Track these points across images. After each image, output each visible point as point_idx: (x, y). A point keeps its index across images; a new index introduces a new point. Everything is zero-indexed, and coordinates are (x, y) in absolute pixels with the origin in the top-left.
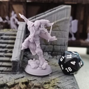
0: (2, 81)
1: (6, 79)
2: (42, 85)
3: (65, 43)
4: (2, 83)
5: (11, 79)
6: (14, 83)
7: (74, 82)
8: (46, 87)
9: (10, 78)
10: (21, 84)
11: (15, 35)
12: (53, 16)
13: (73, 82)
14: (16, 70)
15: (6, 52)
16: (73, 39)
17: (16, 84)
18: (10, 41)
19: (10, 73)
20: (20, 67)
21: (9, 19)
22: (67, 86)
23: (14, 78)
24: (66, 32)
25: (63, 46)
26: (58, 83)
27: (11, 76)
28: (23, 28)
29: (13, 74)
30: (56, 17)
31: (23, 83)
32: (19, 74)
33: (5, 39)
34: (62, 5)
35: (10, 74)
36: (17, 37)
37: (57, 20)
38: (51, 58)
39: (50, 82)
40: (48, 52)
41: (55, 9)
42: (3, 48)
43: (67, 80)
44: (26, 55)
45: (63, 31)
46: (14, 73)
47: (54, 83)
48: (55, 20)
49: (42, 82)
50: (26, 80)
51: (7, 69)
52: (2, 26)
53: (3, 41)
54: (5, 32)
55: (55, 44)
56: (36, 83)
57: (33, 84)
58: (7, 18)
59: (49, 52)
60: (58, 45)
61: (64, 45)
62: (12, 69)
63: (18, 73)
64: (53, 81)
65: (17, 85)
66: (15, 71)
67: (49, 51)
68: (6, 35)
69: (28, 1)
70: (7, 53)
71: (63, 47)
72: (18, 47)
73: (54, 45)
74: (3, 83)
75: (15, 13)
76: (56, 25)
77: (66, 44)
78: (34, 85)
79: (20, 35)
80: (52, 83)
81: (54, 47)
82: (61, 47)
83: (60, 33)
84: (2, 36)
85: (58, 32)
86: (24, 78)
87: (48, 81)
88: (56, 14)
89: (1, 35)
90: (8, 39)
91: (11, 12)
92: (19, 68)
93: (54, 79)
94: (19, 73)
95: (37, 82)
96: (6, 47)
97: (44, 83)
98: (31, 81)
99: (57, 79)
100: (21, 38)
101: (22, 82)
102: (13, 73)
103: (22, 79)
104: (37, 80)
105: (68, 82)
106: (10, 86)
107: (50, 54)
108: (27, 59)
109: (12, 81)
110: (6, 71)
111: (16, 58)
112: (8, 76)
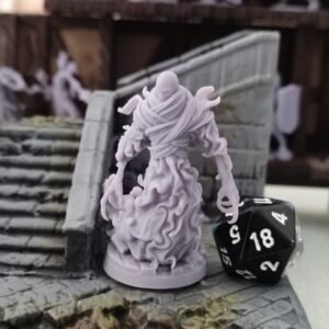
0: (32, 301)
1: (46, 298)
2: (178, 318)
3: (255, 168)
4: (29, 311)
5: (63, 297)
6: (76, 309)
7: (294, 311)
8: (192, 325)
9: (58, 292)
10: (101, 316)
11: (76, 138)
12: (215, 68)
13: (290, 309)
14: (82, 266)
15: (41, 198)
16: (284, 154)
17: (82, 315)
18: (55, 160)
19: (59, 275)
21: (50, 82)
22: (269, 324)
23: (75, 293)
24: (260, 129)
25: (250, 181)
26: (234, 311)
27: (63, 285)
28: (104, 112)
29: (71, 278)
30: (223, 73)
31: (106, 312)
32: (91, 279)
33: (39, 152)
34: (245, 32)
35: (59, 278)
36: (81, 146)
37: (226, 84)
39: (207, 309)
41: (221, 46)
42: (32, 183)
45: (248, 124)
46: (74, 275)
47: (220, 311)
48: (223, 80)
49: (175, 309)
50: (117, 299)
52: (23, 107)
53: (29, 158)
54: (38, 127)
56: (153, 313)
57: (145, 317)
58: (41, 75)
61: (254, 177)
62: (65, 261)
63: (88, 274)
64: (216, 305)
65: (86, 318)
66: (77, 269)
68: (41, 137)
69: (117, 17)
70: (48, 201)
71: (249, 184)
72: (87, 180)
74: (35, 310)
75: (70, 59)
77: (261, 173)
78: (149, 318)
79: (94, 136)
80: (214, 314)
81: (215, 182)
82: (241, 184)
83: (238, 133)
84: (27, 142)
85: (230, 127)
86: (111, 292)
87: (198, 307)
88: (224, 61)
89: (24, 137)
90: (49, 152)
91: (56, 55)
92: (90, 257)
93: (219, 300)
94: (92, 275)
95: (159, 306)
96: (43, 181)
97: (182, 312)
98: (135, 303)
99: (230, 299)
100: (97, 148)
101: (103, 306)
102: (69, 274)
103: (102, 295)
104: (157, 303)
105: (273, 309)
106: (59, 320)
109: (68, 303)
110: (43, 268)
111: (79, 220)
112: (50, 286)
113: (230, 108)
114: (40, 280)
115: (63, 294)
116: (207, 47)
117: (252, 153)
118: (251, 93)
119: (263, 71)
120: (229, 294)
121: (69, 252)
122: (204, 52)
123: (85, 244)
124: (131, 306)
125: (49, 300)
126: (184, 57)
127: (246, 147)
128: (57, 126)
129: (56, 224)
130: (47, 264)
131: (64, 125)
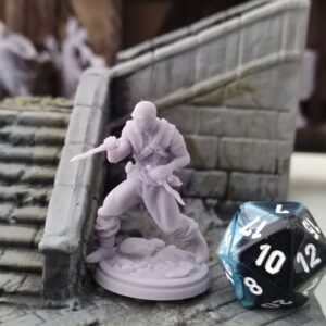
3: (277, 161)
11: (63, 125)
12: (232, 41)
14: (63, 291)
15: (19, 200)
18: (39, 152)
19: (35, 303)
24: (283, 115)
25: (271, 176)
27: (39, 317)
29: (50, 307)
30: (241, 48)
32: (74, 310)
33: (20, 142)
35: (34, 307)
37: (246, 60)
38: (218, 227)
40: (204, 199)
41: (238, 15)
42: (10, 181)
45: (270, 109)
46: (54, 303)
48: (240, 59)
51: (22, 282)
53: (7, 150)
59: (209, 201)
60: (249, 171)
61: (276, 172)
63: (71, 303)
66: (57, 297)
67: (209, 197)
68: (24, 123)
70: (26, 204)
71: (271, 180)
72: (73, 182)
73: (229, 171)
76: (244, 81)
77: (285, 166)
81: (229, 178)
82: (260, 180)
83: (259, 120)
84: (5, 130)
85: (249, 112)
88: (243, 34)
89: (3, 123)
90: (31, 142)
92: (74, 280)
94: (76, 304)
96: (23, 178)
100: (86, 141)
102: (47, 302)
107: (212, 211)
110: (15, 293)
111: (60, 235)
112: (23, 318)
113: (248, 89)
114: (10, 310)
116: (221, 15)
117: (274, 143)
118: (275, 72)
119: (289, 46)
121: (46, 275)
122: (218, 22)
123: (68, 266)
126: (195, 27)
127: (268, 137)
128: (44, 108)
129: (35, 235)
130: (20, 289)
131: (51, 108)
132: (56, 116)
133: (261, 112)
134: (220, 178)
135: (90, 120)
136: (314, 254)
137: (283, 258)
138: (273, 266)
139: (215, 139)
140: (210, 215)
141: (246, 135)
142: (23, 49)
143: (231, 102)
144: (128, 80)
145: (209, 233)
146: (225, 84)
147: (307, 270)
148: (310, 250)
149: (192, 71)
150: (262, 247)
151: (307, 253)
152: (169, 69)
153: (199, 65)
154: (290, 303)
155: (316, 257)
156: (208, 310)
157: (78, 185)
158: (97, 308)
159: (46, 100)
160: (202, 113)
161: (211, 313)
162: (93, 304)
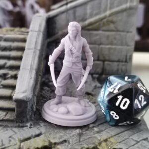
1: (2, 141)
3: (126, 56)
5: (12, 140)
9: (10, 137)
11: (24, 41)
15: (4, 76)
18: (13, 54)
19: (12, 125)
20: (32, 110)
23: (20, 137)
24: (129, 34)
25: (124, 63)
27: (14, 131)
28: (40, 25)
29: (19, 127)
32: (30, 128)
33: (5, 49)
35: (12, 127)
36: (26, 45)
37: (111, 8)
38: (99, 87)
39: (98, 147)
40: (92, 75)
43: (135, 143)
44: (47, 81)
45: (123, 31)
46: (21, 125)
47: (107, 148)
50: (45, 141)
51: (6, 115)
55: (107, 58)
59: (94, 76)
60: (113, 61)
61: (126, 61)
63: (29, 124)
64: (104, 144)
66: (22, 122)
67: (95, 73)
68: (6, 40)
70: (8, 78)
71: (123, 65)
72: (29, 67)
73: (104, 61)
76: (110, 18)
79: (34, 40)
81: (104, 64)
82: (118, 65)
83: (117, 37)
85: (113, 33)
86: (42, 136)
87: (93, 146)
90: (10, 49)
92: (30, 114)
93: (106, 141)
94: (31, 125)
95: (70, 146)
96: (6, 66)
98: (55, 144)
99: (112, 140)
100: (35, 48)
101: (36, 146)
102: (18, 124)
103: (36, 138)
105: (138, 148)
107: (96, 80)
108: (48, 91)
109: (15, 145)
110: (3, 120)
111: (23, 93)
112: (6, 132)
113: (112, 22)
114: (0, 128)
115: (13, 138)
117: (125, 47)
119: (132, 1)
120: (111, 137)
121: (17, 112)
123: (27, 107)
124: (53, 145)
125: (4, 143)
127: (122, 44)
128: (16, 33)
129: (12, 93)
130: (5, 118)
131: (20, 33)
132: (21, 36)
133: (119, 33)
134: (99, 64)
135: (37, 38)
136: (143, 100)
137: (128, 102)
138: (124, 105)
139: (97, 46)
140: (95, 82)
141: (112, 44)
142: (7, 6)
143: (104, 28)
144: (55, 19)
145: (95, 90)
146: (101, 20)
147: (140, 107)
148: (142, 98)
149: (85, 14)
150: (118, 97)
151: (140, 99)
152: (74, 13)
153: (89, 11)
154: (132, 123)
155: (144, 101)
156: (93, 127)
157: (31, 69)
158: (41, 126)
159: (17, 29)
160: (90, 34)
161: (94, 128)
162: (39, 125)
